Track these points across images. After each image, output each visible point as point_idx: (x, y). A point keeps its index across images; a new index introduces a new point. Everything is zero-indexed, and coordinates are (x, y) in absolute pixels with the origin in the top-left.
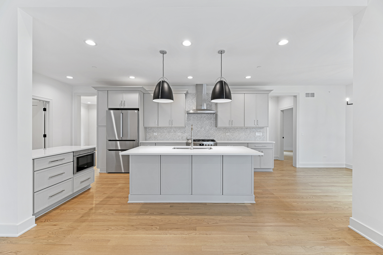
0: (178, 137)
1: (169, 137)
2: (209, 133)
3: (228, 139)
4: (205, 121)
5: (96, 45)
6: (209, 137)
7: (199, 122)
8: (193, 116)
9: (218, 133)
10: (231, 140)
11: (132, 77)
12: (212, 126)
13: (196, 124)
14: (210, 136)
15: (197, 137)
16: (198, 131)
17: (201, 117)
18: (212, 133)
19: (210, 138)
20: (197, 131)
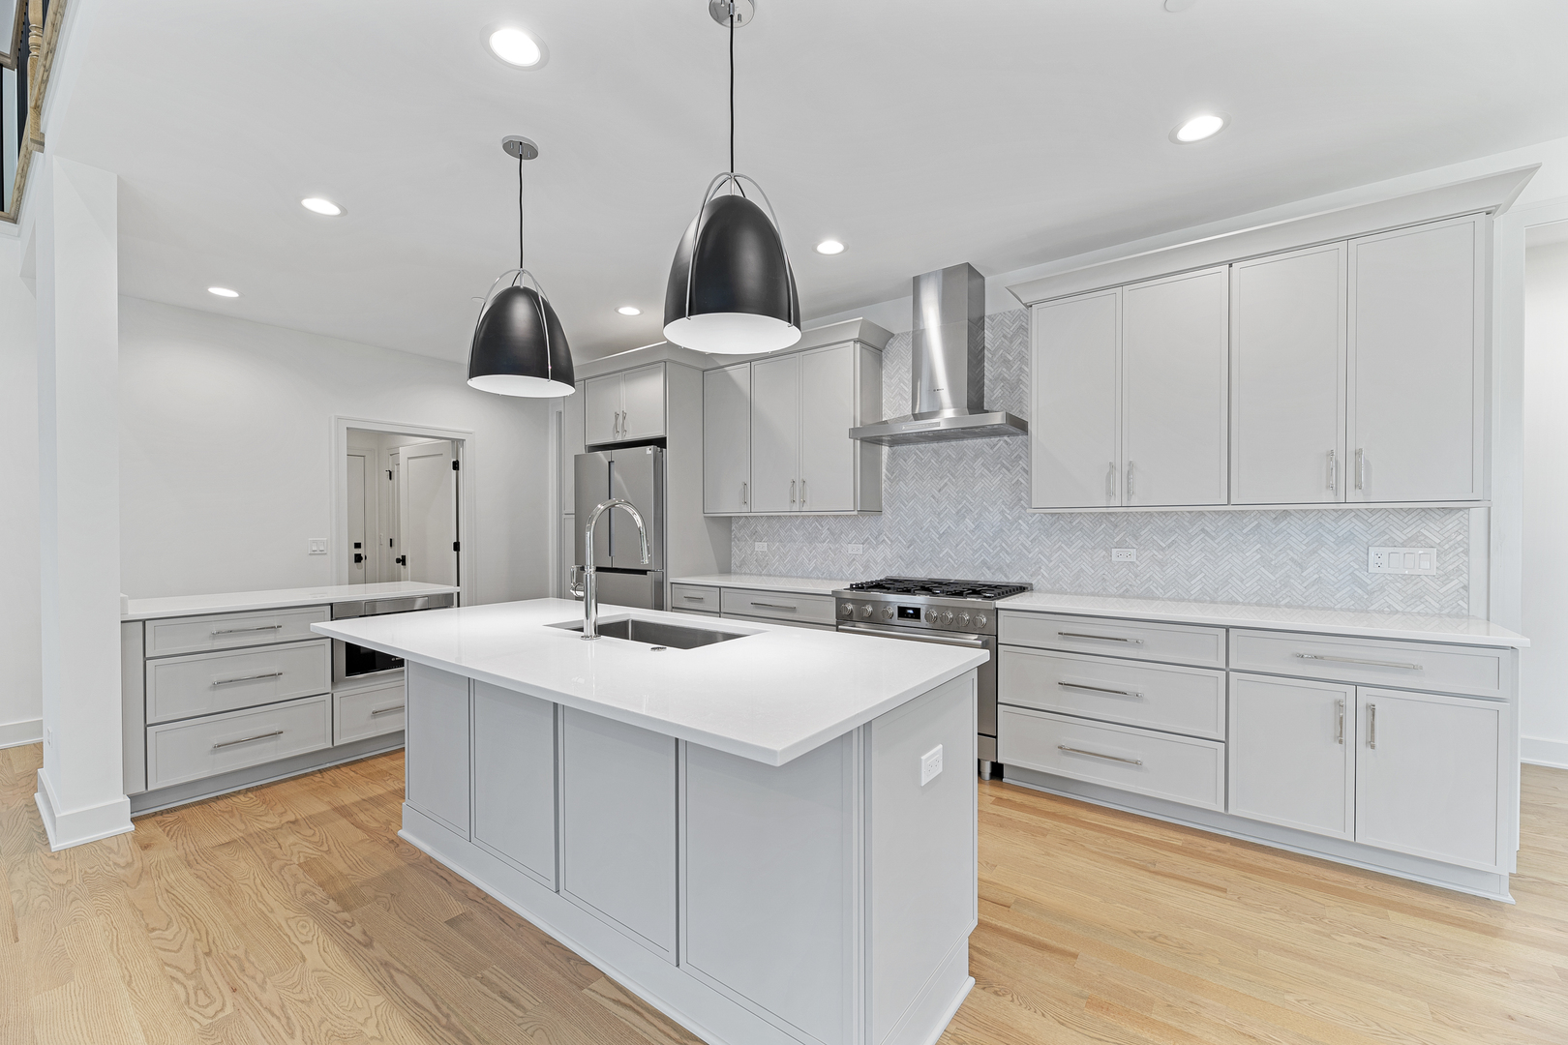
0: (849, 565)
1: (813, 564)
2: (1003, 549)
3: (1127, 591)
4: (982, 476)
5: (344, 211)
6: (1000, 569)
7: (946, 484)
8: (916, 454)
9: (1060, 548)
10: (1148, 596)
11: (628, 311)
12: (1022, 506)
13: (933, 497)
14: (1008, 566)
15: (936, 566)
16: (941, 536)
17: (961, 459)
18: (1022, 544)
19: (1006, 576)
20: (935, 536)
